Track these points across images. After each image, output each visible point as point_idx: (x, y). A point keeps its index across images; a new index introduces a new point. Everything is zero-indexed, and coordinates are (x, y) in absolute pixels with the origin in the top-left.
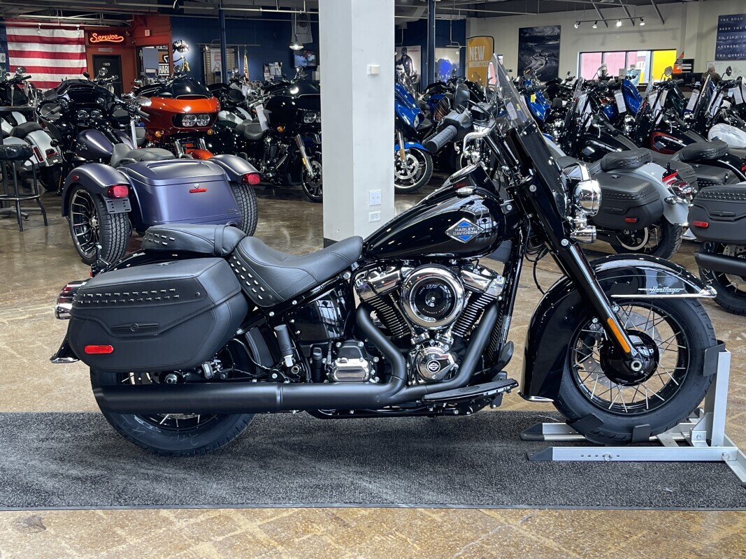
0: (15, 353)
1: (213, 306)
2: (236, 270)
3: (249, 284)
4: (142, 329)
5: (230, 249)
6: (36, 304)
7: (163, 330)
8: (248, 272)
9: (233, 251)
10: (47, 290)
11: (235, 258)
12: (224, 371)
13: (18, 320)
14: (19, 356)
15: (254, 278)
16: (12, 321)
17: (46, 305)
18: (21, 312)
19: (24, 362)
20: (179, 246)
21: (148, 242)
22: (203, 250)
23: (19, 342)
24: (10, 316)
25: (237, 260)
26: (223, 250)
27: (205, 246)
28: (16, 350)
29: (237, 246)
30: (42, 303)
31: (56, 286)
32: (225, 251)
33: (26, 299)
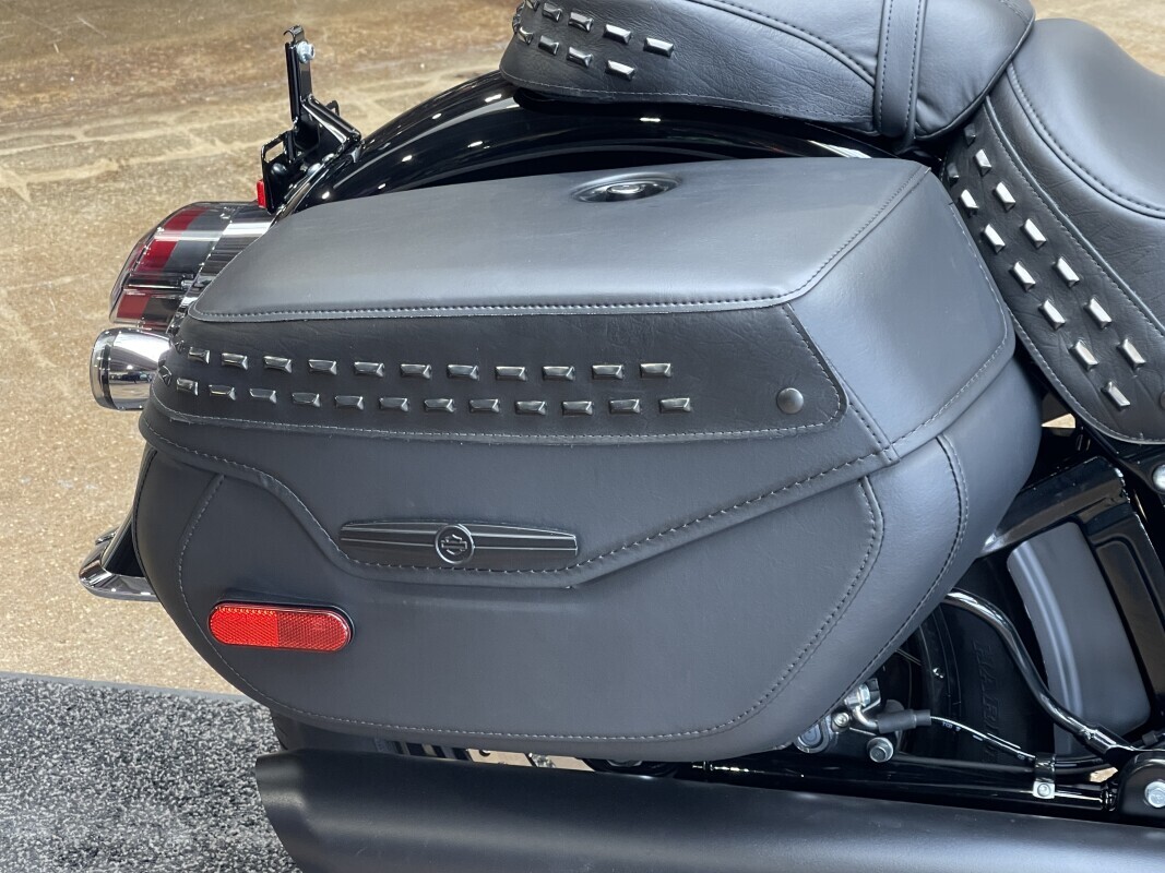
0: (33, 346)
1: (871, 463)
2: (991, 232)
3: (1057, 317)
4: (492, 557)
5: (955, 107)
6: (137, 111)
7: (600, 570)
8: (1055, 247)
9: (974, 116)
10: (179, 51)
11: (983, 159)
12: (886, 724)
13: (69, 183)
14: (43, 362)
15: (1087, 287)
16: (44, 187)
17: (170, 118)
18: (82, 147)
19: (60, 398)
20: (691, 84)
21: (534, 52)
22: (811, 109)
23: (57, 293)
24: (41, 163)
25: (997, 173)
26: (921, 107)
27: (827, 84)
28: (39, 332)
29: (994, 90)
30: (159, 111)
31: (213, 35)
32: (929, 117)
33: (107, 90)
